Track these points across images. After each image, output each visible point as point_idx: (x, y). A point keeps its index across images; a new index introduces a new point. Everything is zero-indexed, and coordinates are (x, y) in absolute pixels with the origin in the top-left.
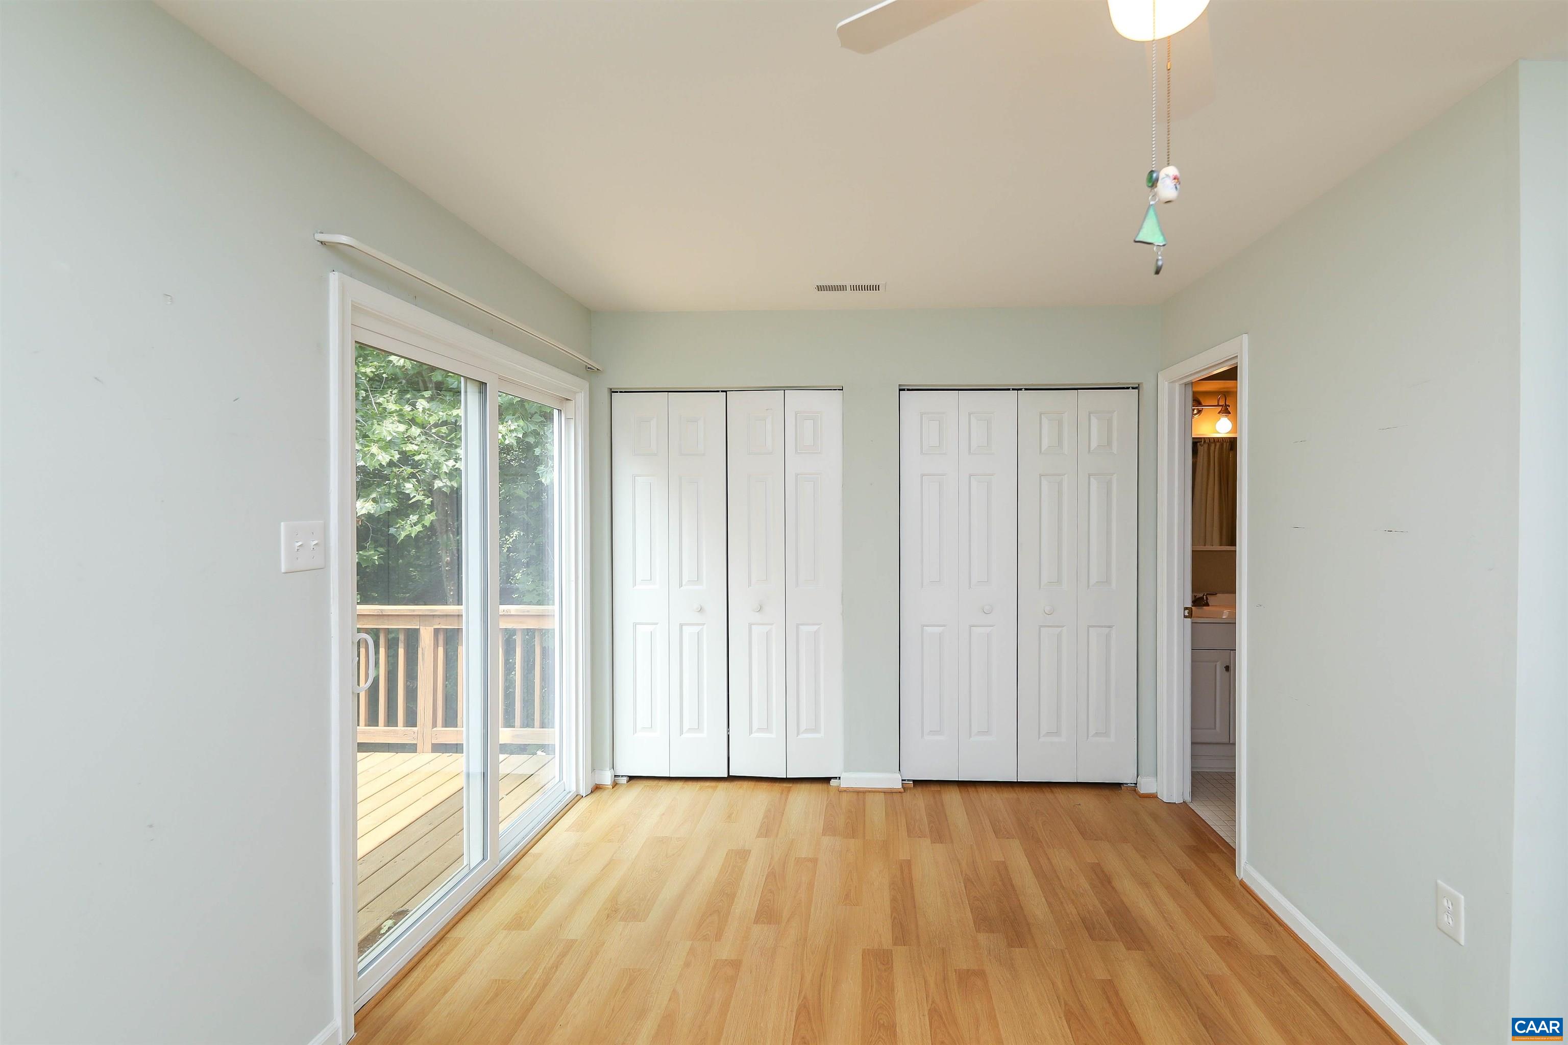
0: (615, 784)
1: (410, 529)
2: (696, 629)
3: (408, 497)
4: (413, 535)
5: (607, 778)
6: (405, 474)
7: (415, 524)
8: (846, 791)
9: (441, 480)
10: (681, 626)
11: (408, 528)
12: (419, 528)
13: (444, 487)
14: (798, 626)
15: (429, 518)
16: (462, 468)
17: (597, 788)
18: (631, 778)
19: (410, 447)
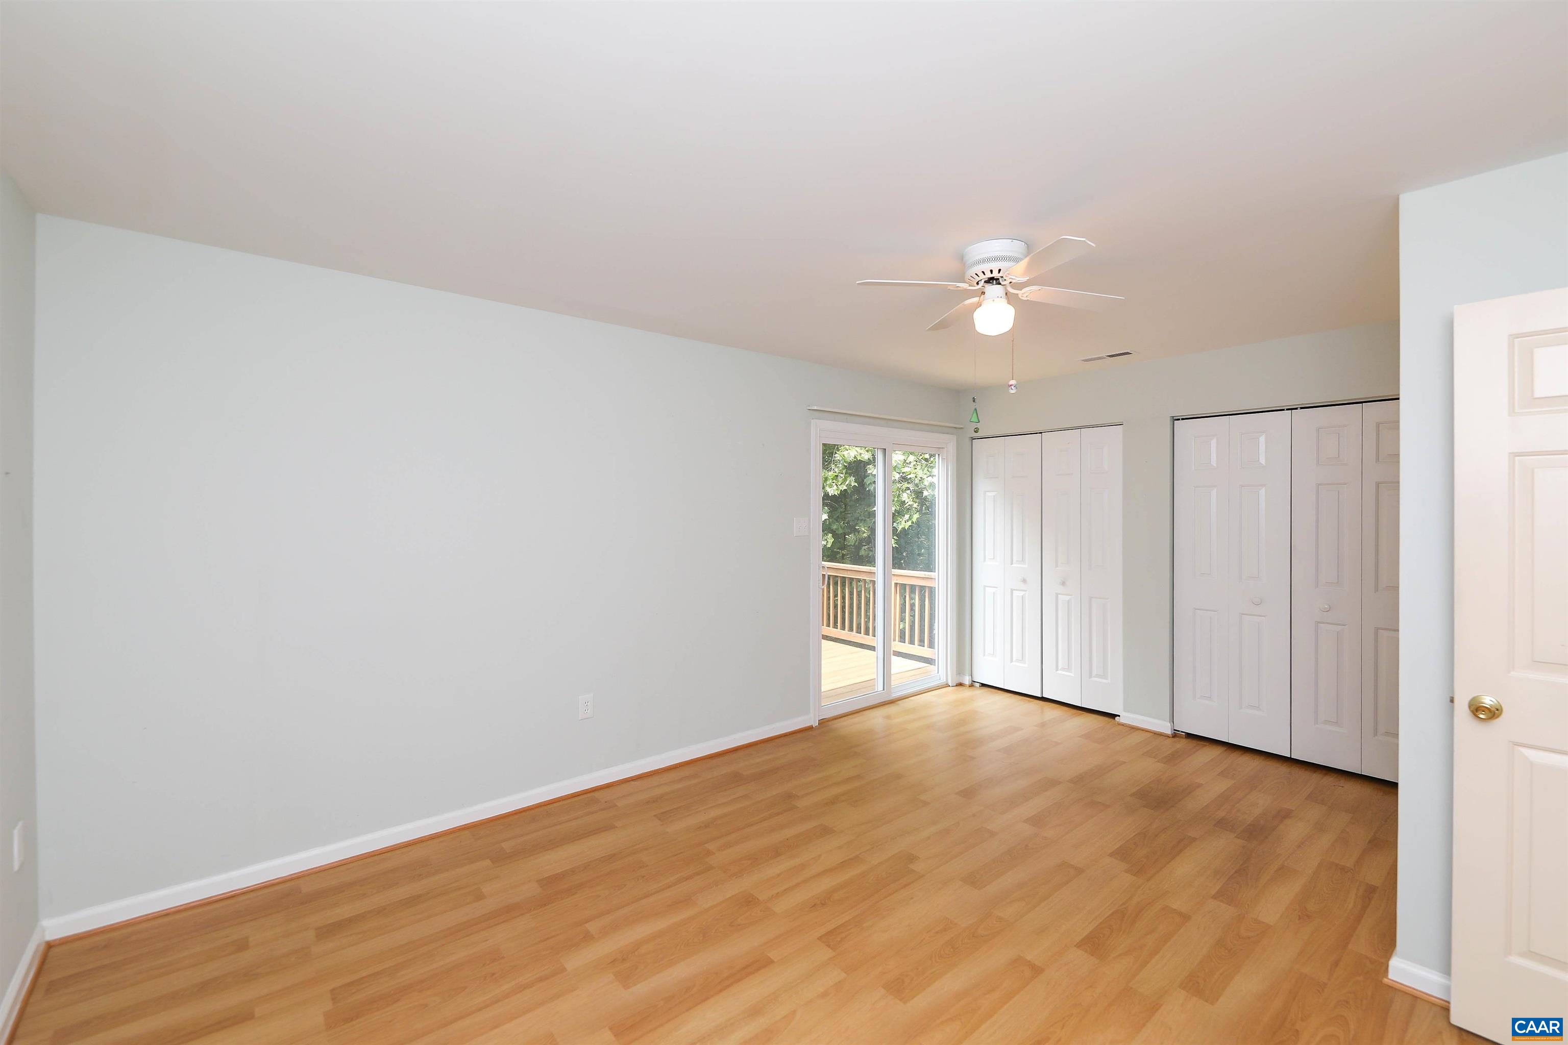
0: (971, 686)
1: (905, 524)
2: (1022, 593)
3: (903, 503)
4: (906, 528)
5: (967, 680)
6: (904, 487)
7: (908, 521)
8: (1123, 725)
9: (928, 491)
10: (1012, 590)
11: (903, 522)
12: (909, 523)
13: (929, 495)
14: (1091, 598)
15: (916, 516)
16: (936, 483)
17: (960, 684)
18: (983, 685)
19: (906, 470)
